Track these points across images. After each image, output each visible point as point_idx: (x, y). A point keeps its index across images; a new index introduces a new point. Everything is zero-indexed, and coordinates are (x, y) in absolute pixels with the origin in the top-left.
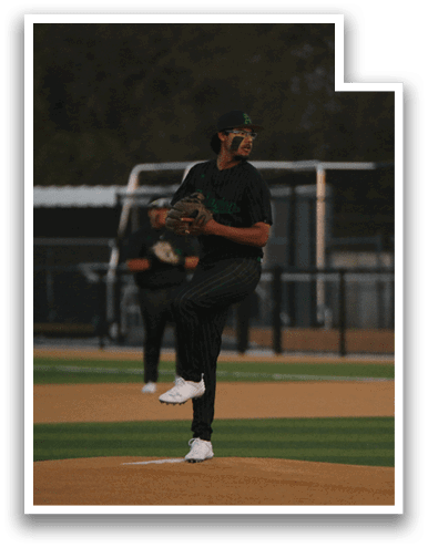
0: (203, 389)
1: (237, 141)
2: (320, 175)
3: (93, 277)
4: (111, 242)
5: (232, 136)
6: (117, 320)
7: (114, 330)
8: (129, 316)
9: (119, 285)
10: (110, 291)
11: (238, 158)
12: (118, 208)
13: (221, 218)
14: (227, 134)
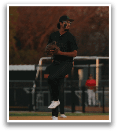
0: (59, 103)
1: (65, 25)
2: (97, 61)
3: (28, 92)
4: (34, 81)
5: (64, 23)
6: (35, 105)
7: (34, 108)
8: (39, 103)
9: (36, 94)
10: (33, 96)
11: (66, 30)
12: (36, 71)
13: (62, 50)
14: (62, 23)
